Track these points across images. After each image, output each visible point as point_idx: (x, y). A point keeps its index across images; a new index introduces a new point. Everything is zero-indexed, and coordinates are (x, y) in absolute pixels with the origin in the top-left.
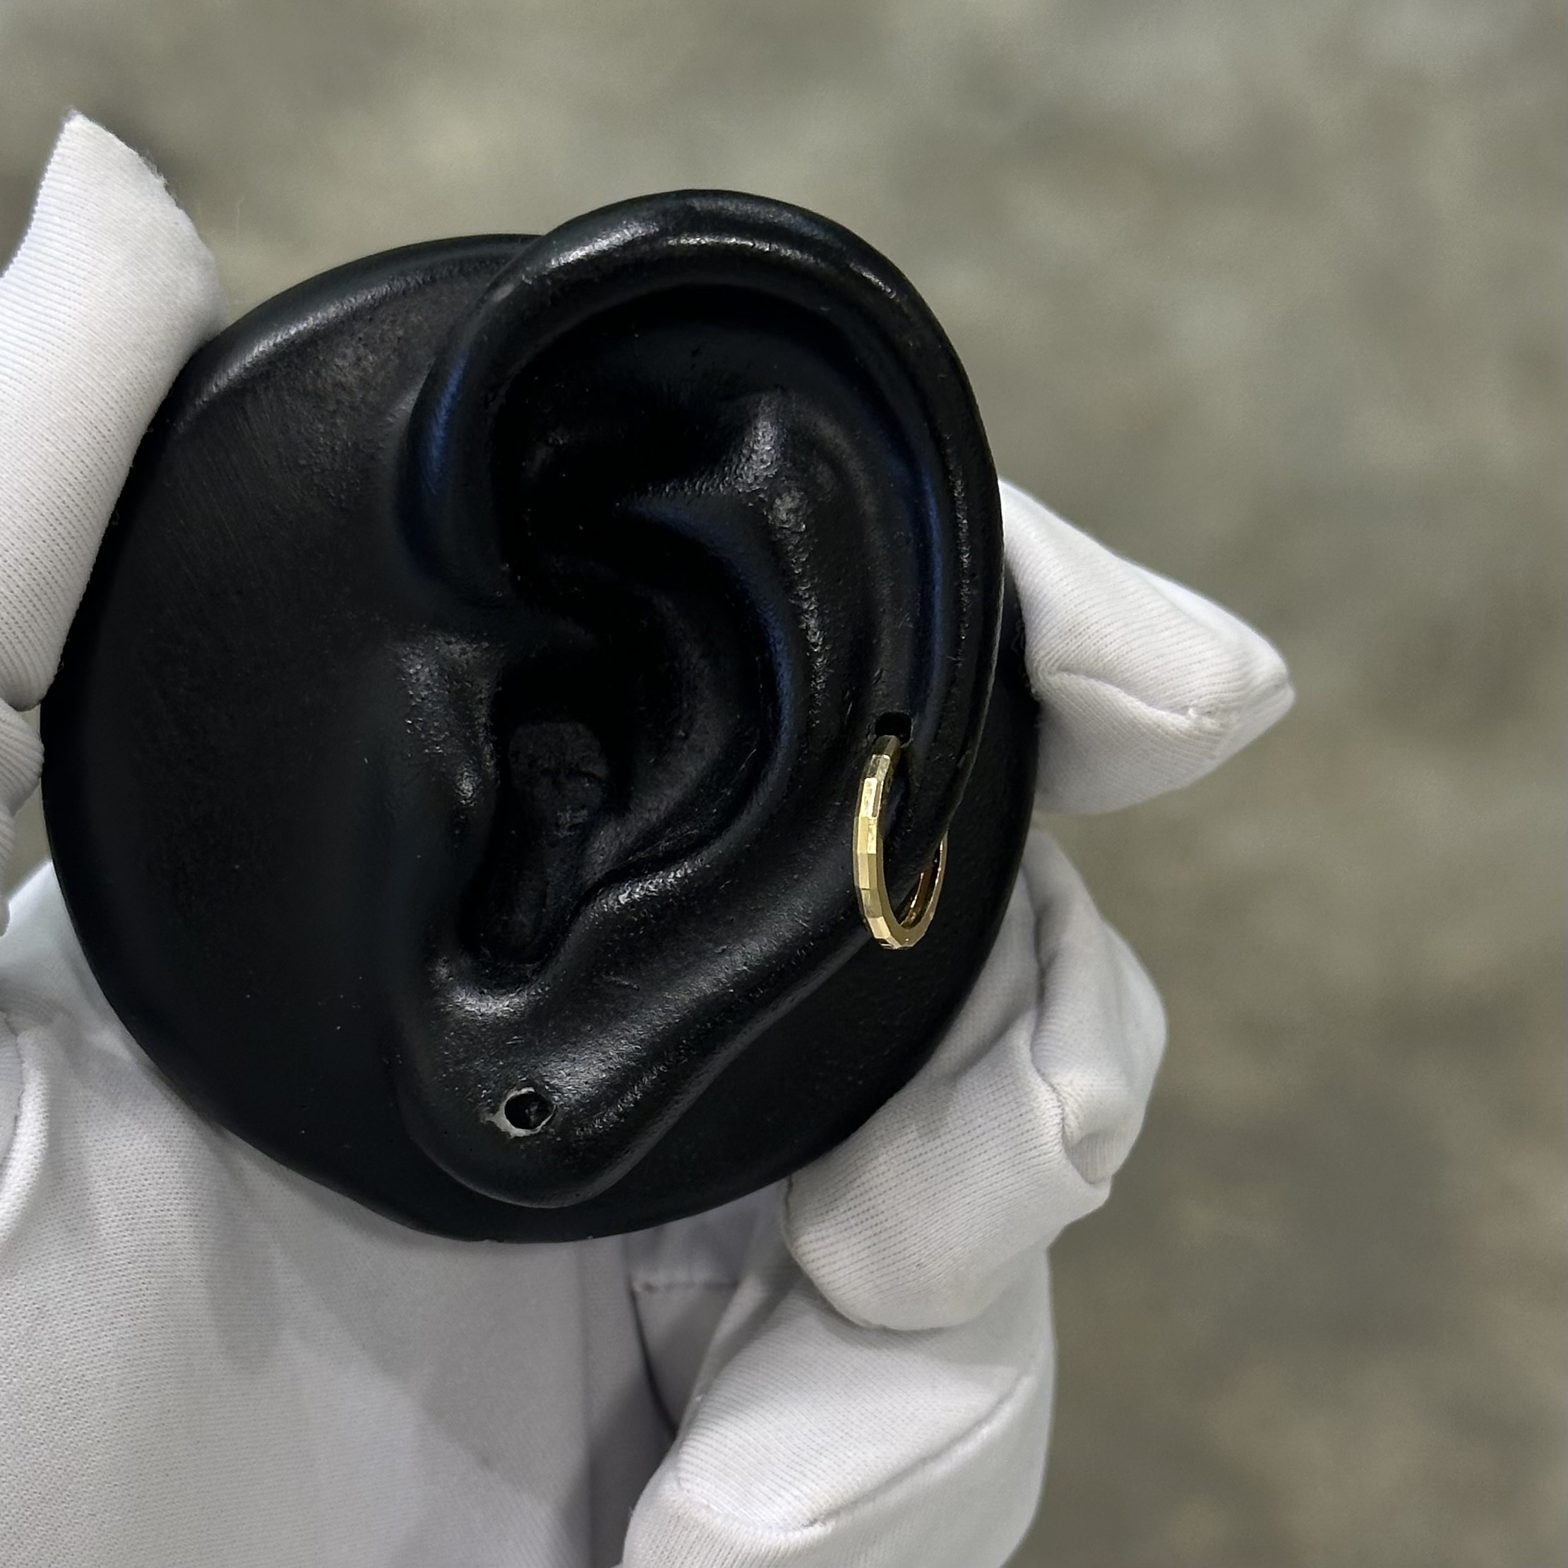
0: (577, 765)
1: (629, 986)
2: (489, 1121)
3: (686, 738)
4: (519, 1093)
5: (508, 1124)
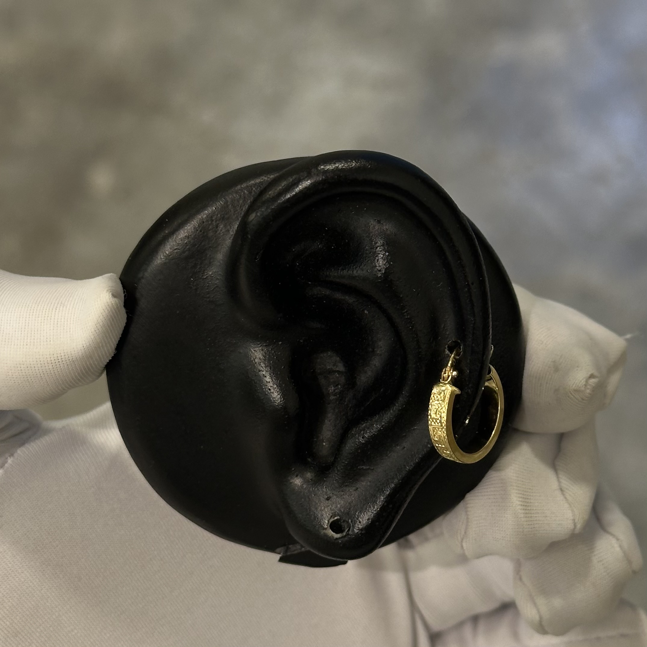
0: (332, 368)
1: (369, 469)
2: (324, 533)
3: (373, 351)
4: (334, 519)
5: (332, 533)
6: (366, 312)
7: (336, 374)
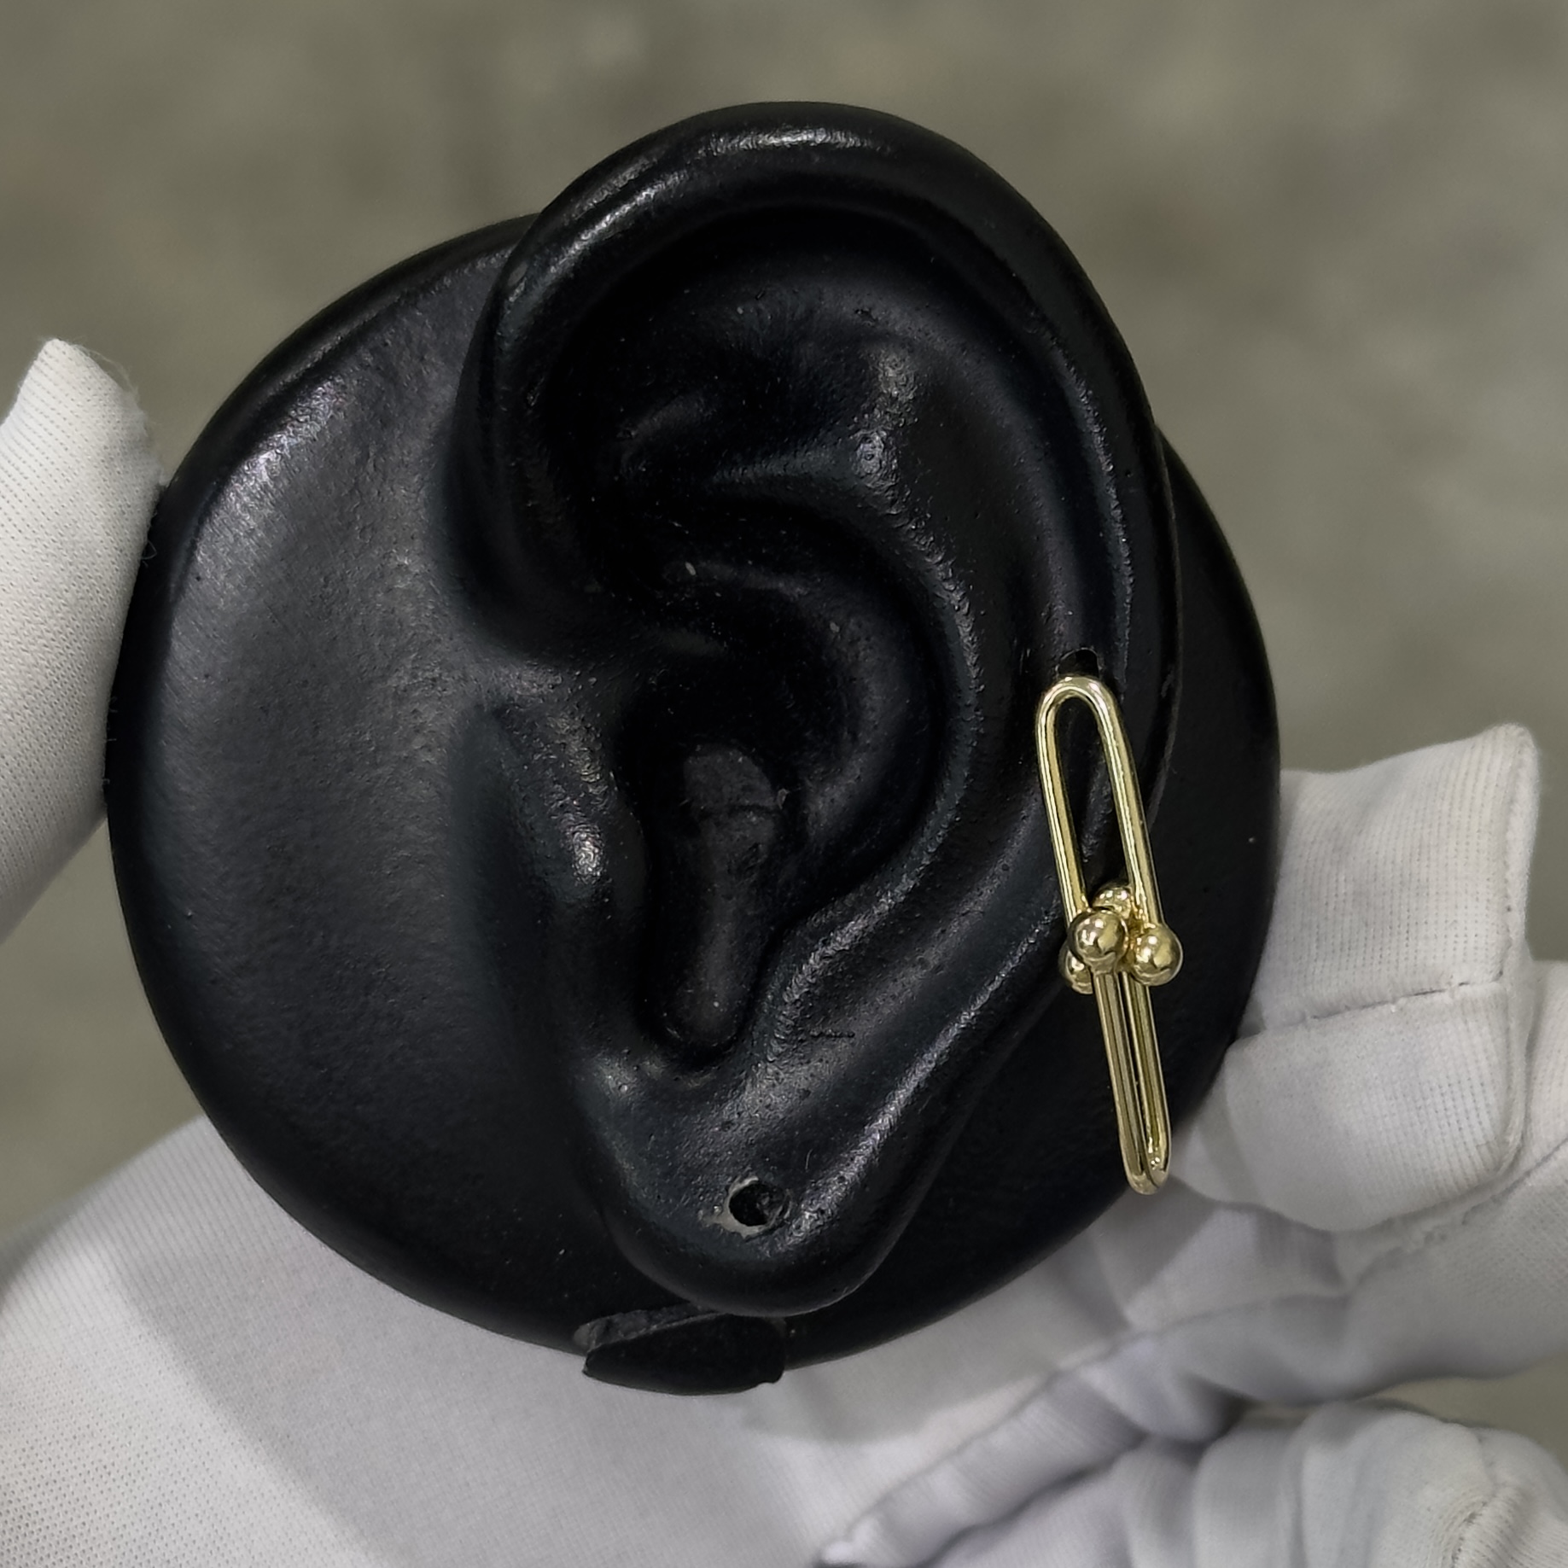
0: (738, 800)
4: (741, 1186)
5: (736, 1223)
6: (834, 627)
7: (751, 813)
